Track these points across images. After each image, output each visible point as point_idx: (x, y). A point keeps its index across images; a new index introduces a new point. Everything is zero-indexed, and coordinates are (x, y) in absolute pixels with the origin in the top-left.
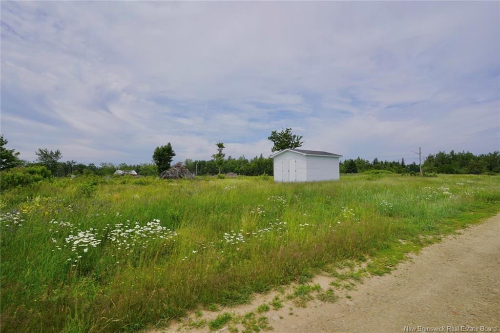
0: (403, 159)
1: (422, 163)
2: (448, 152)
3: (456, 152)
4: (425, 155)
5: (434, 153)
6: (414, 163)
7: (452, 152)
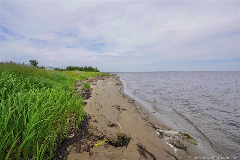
0: (59, 67)
1: (65, 69)
2: (72, 66)
3: (74, 66)
4: (66, 67)
5: (69, 66)
6: (63, 69)
7: (73, 66)
